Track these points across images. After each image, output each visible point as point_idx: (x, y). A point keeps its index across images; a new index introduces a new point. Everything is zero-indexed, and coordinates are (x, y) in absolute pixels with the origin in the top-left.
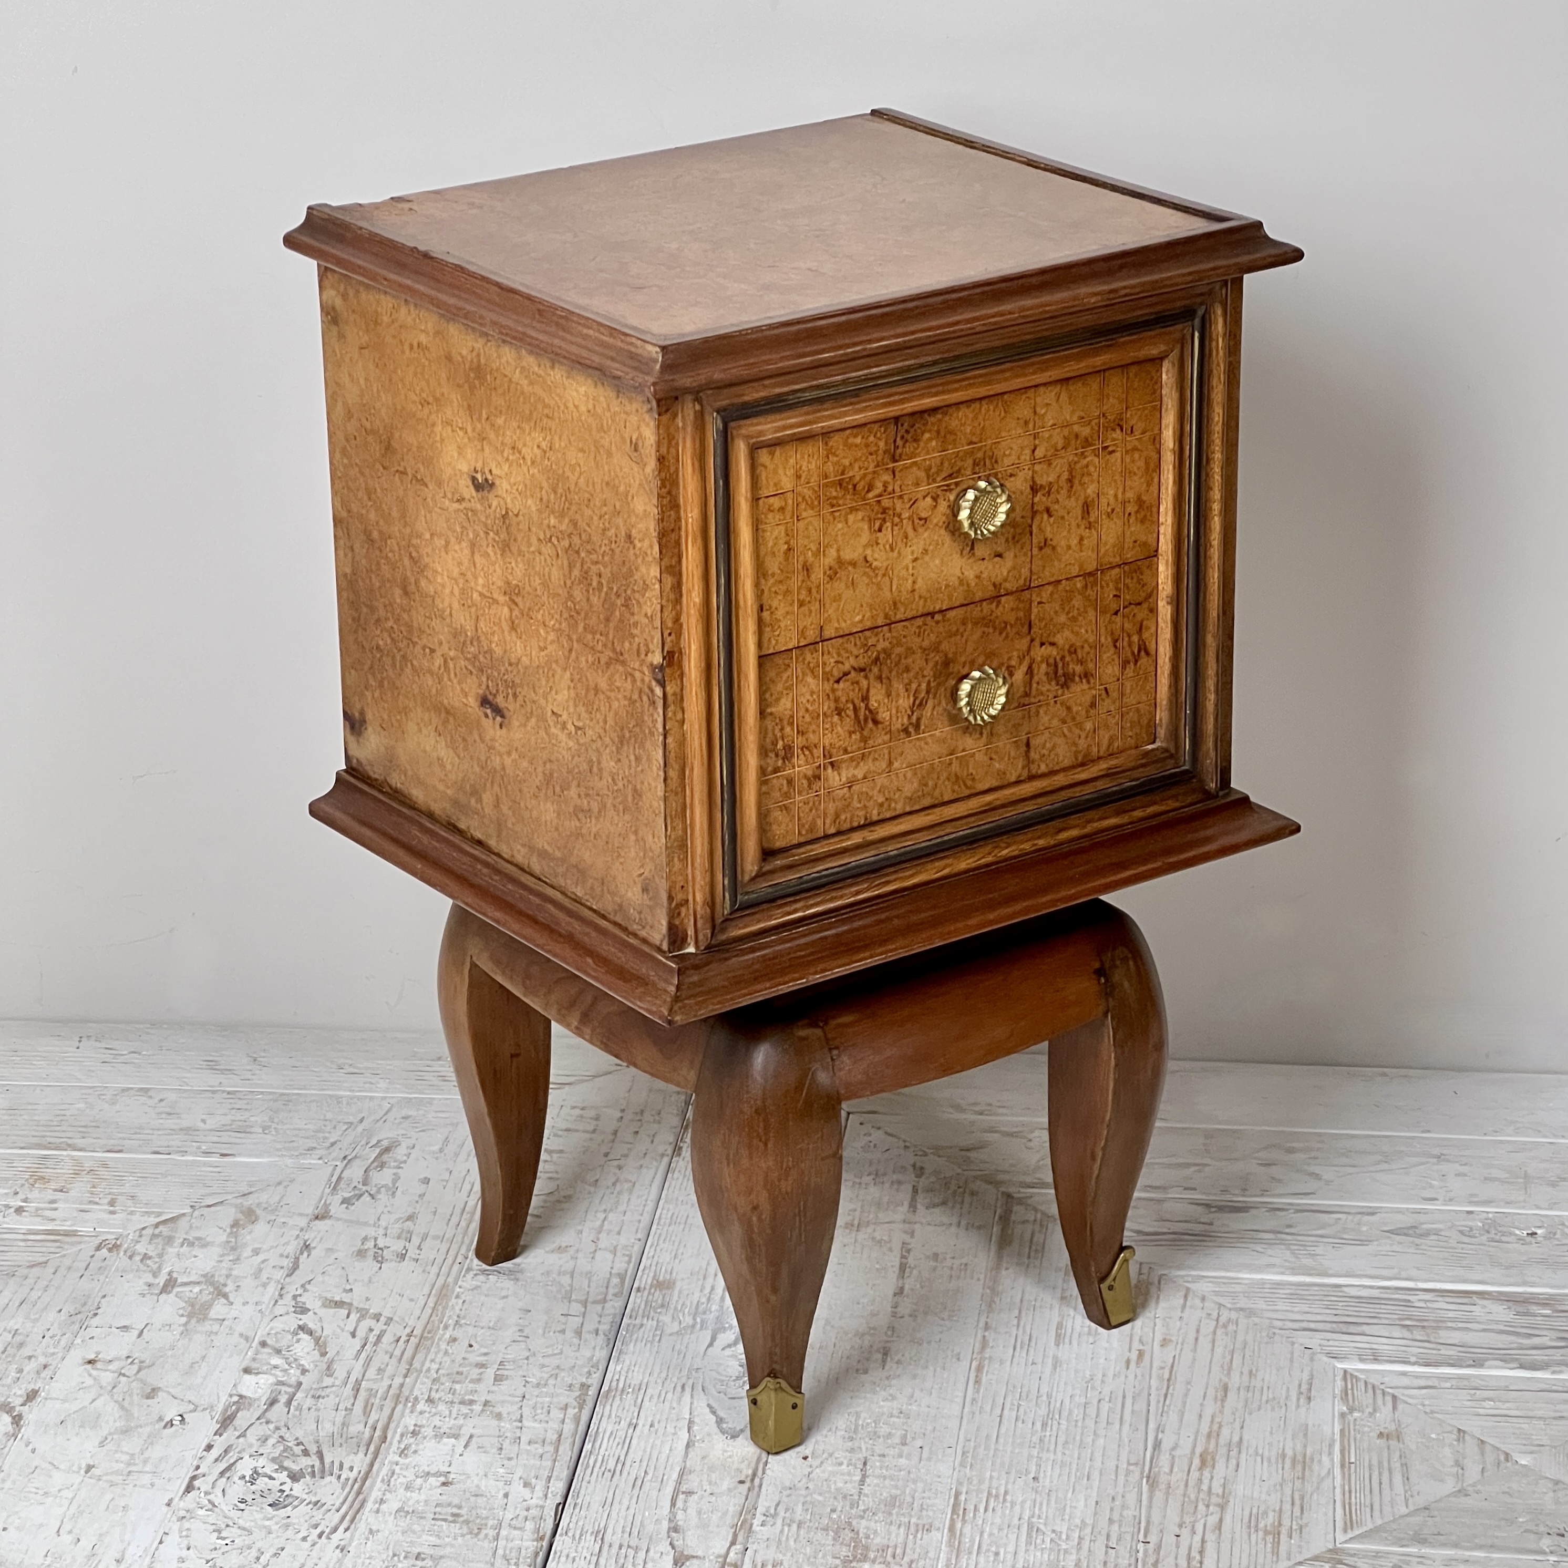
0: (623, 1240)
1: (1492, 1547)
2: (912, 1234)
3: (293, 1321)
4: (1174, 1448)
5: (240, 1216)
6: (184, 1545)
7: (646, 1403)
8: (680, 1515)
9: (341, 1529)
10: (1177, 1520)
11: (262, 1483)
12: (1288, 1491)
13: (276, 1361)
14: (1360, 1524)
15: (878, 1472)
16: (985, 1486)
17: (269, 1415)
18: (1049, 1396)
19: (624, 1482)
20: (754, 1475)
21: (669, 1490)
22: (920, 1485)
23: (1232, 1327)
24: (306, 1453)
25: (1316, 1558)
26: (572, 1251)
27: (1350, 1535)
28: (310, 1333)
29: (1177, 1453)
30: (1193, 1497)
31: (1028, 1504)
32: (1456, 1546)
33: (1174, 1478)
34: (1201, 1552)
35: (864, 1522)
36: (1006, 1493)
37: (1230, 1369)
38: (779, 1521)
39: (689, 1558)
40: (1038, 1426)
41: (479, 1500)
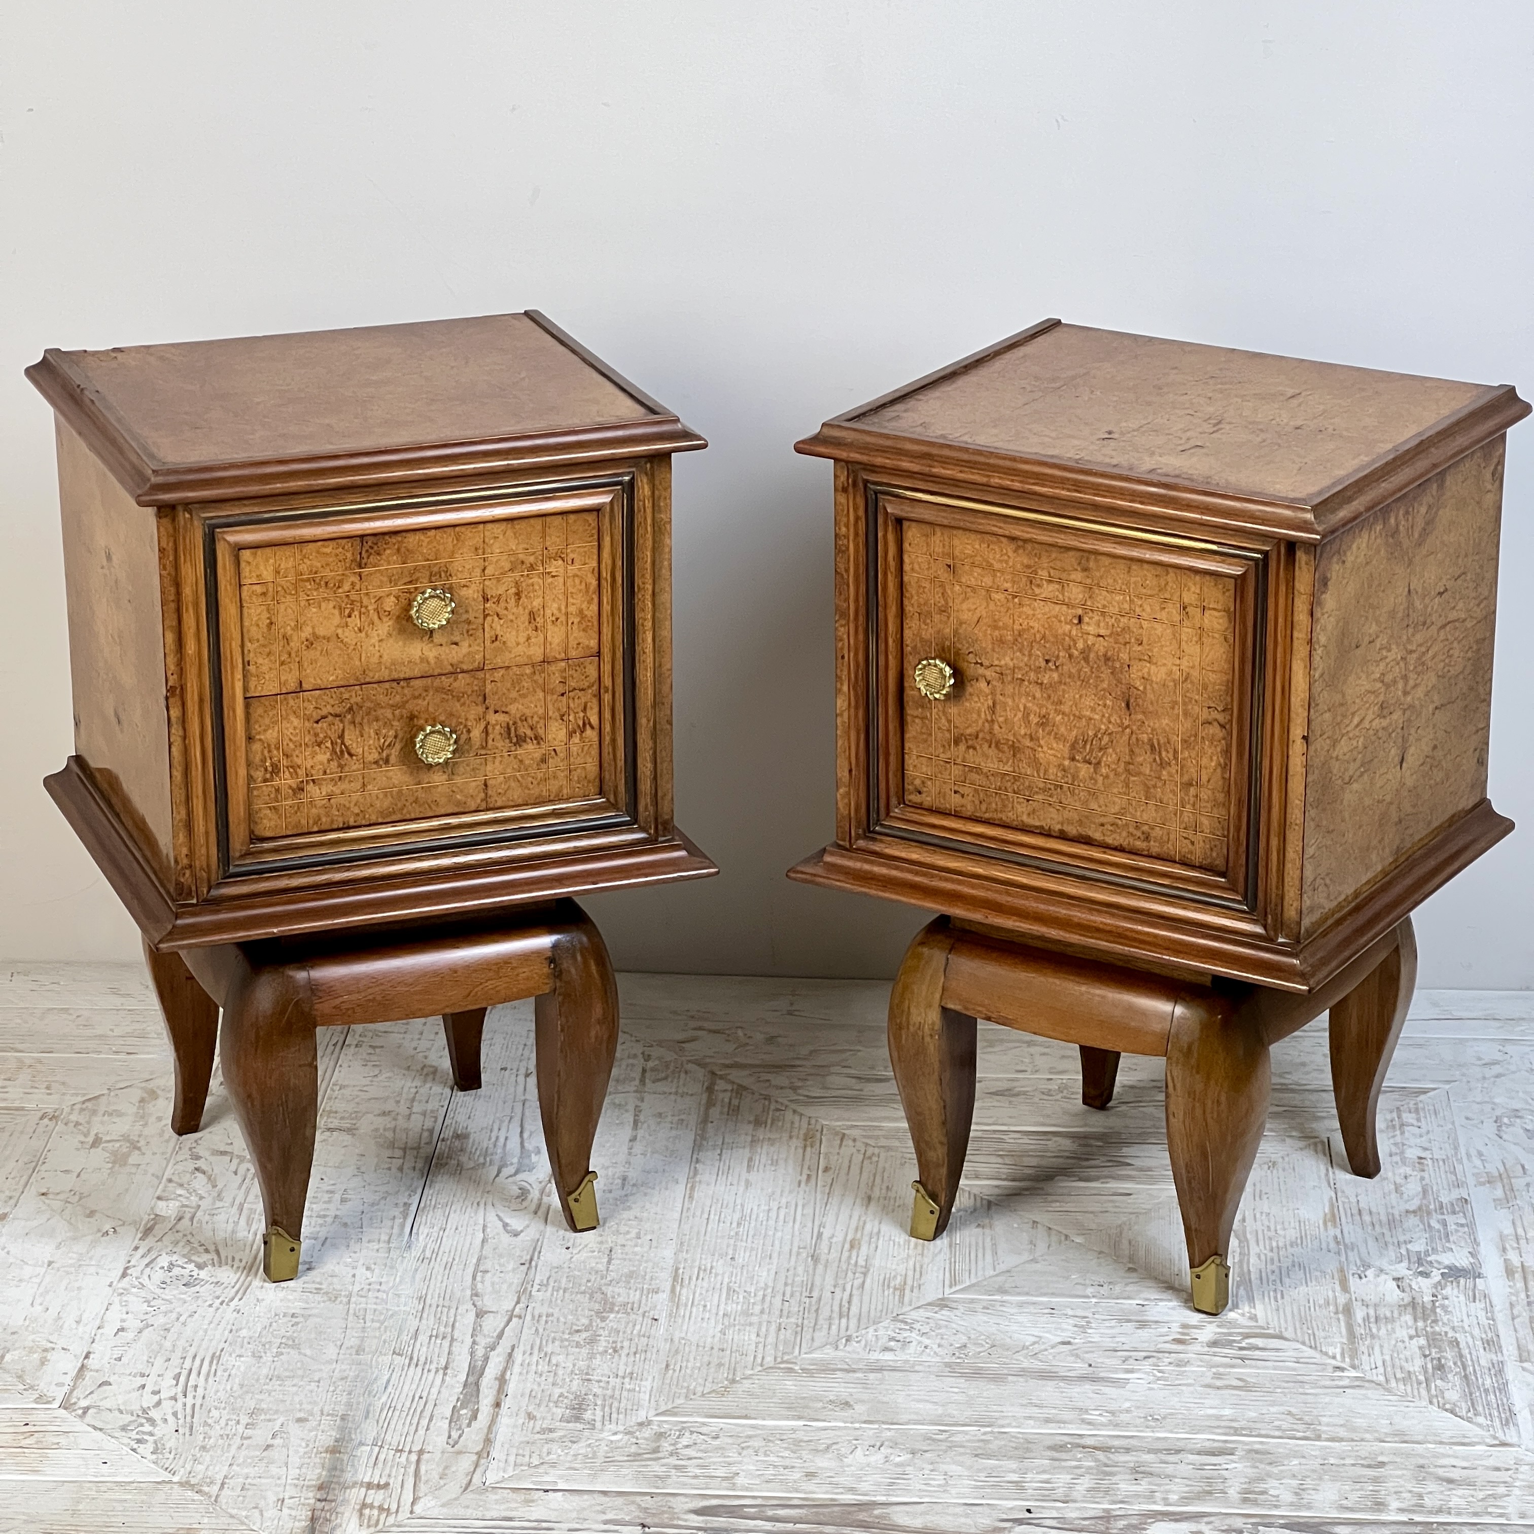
0: (430, 1107)
1: (1053, 1294)
2: (642, 1101)
3: (191, 1165)
4: (832, 1237)
5: (145, 1095)
6: (124, 1310)
7: (452, 1215)
8: (479, 1285)
9: (237, 1299)
10: (833, 1283)
11: (176, 1271)
12: (911, 1263)
13: (180, 1191)
14: (961, 1282)
15: (620, 1256)
16: (697, 1264)
17: (178, 1227)
18: (742, 1206)
19: (438, 1268)
20: (531, 1260)
21: (470, 1270)
22: (650, 1264)
23: (875, 1159)
24: (207, 1251)
25: (929, 1304)
26: (393, 1114)
27: (954, 1289)
28: (204, 1173)
29: (834, 1240)
30: (844, 1268)
31: (726, 1276)
32: (1027, 1294)
33: (831, 1257)
34: (849, 1302)
35: (610, 1288)
36: (712, 1268)
37: (873, 1185)
38: (550, 1289)
39: (486, 1312)
40: (734, 1225)
41: (335, 1280)
